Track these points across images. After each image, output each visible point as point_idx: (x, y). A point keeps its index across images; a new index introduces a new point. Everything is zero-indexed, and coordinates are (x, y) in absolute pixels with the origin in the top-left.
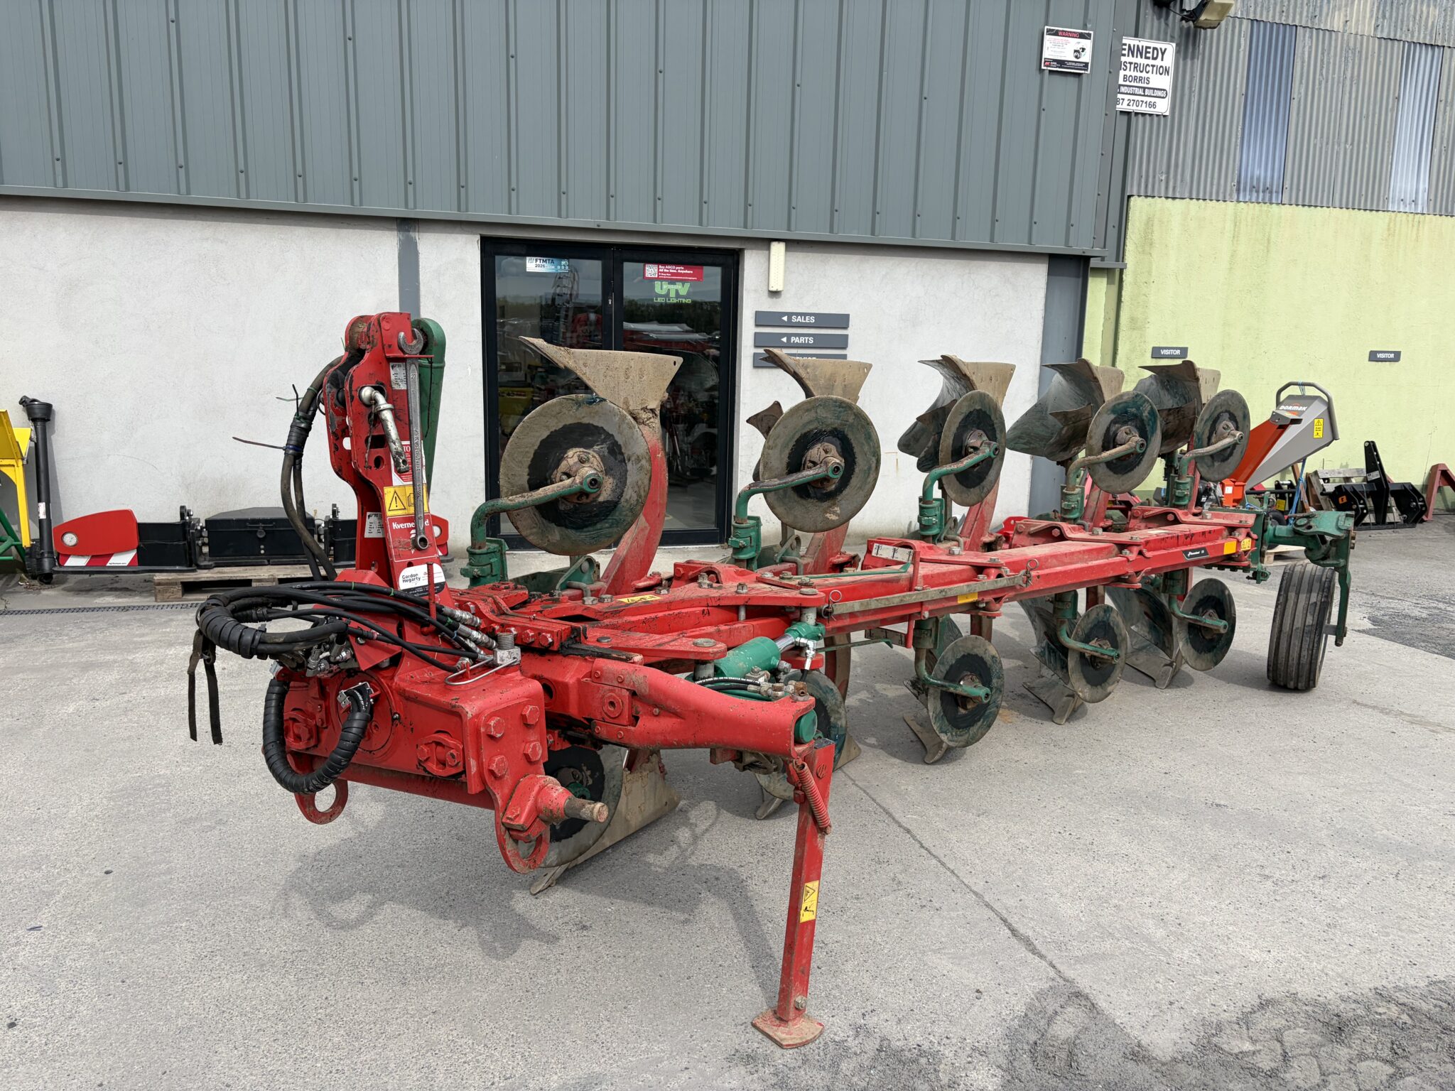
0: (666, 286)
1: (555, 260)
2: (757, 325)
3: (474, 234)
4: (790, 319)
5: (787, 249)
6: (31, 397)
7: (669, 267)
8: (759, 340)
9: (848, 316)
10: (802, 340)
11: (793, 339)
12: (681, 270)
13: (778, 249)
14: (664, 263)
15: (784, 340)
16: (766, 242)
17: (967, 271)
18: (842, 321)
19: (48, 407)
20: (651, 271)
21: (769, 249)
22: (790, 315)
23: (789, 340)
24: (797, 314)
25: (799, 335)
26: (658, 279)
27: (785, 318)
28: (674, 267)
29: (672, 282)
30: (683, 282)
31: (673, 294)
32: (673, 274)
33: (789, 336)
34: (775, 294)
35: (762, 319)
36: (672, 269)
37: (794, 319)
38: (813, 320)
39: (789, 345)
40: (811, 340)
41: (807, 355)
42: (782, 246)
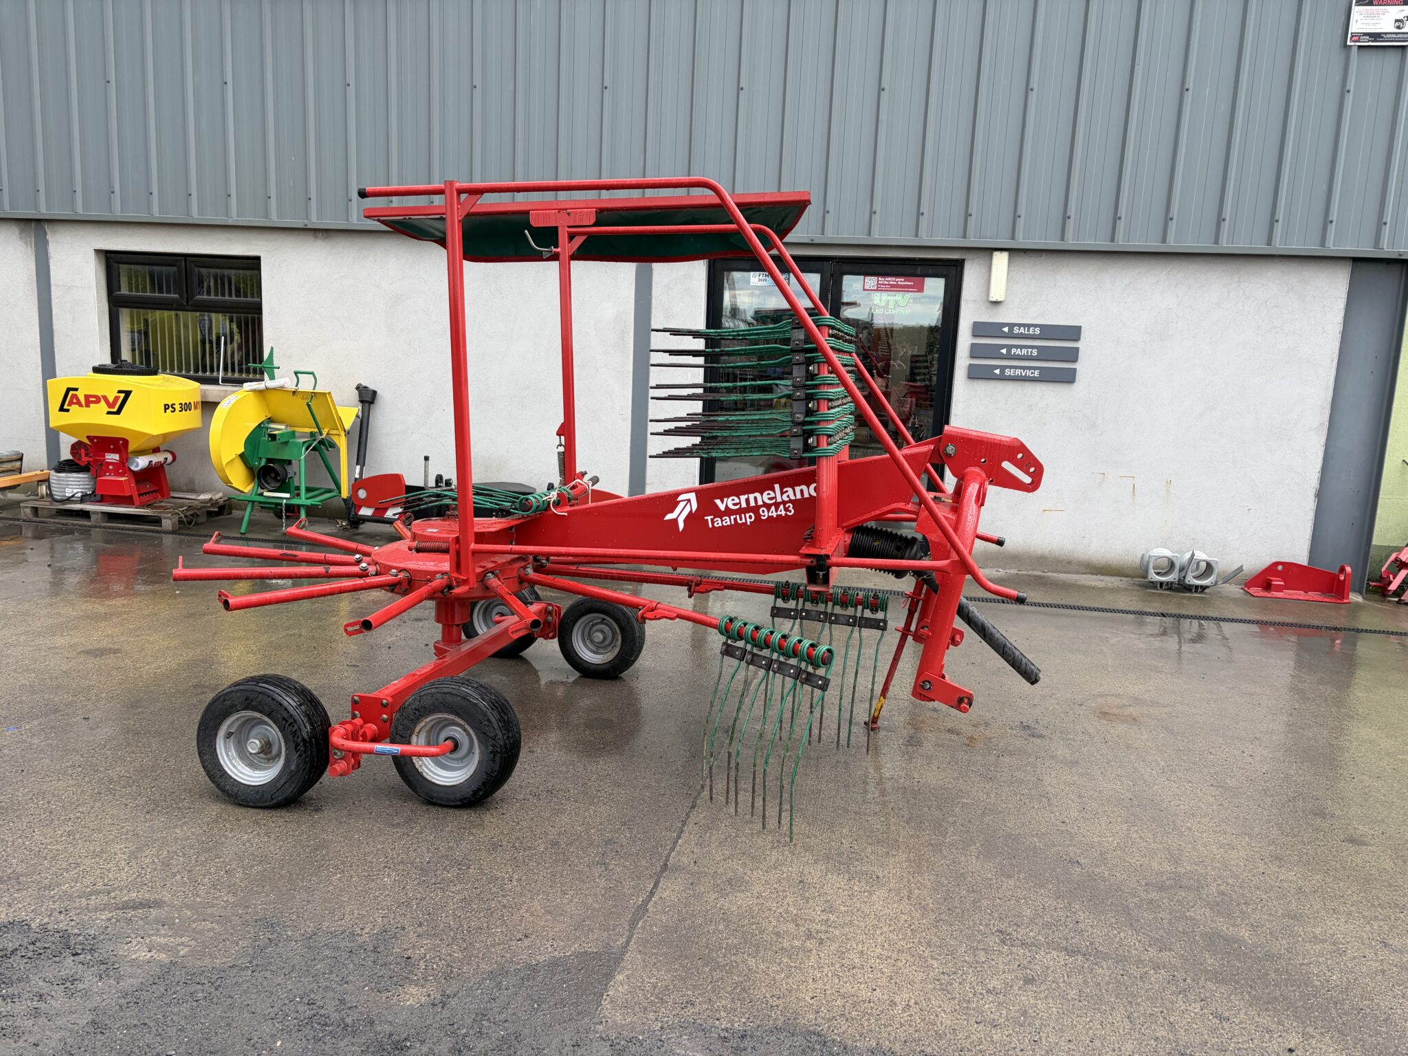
0: (885, 298)
2: (973, 336)
4: (1011, 329)
5: (1011, 259)
6: (364, 384)
7: (889, 279)
8: (975, 352)
9: (1080, 328)
10: (1024, 351)
11: (1013, 351)
12: (901, 281)
13: (1001, 260)
14: (884, 275)
15: (1004, 351)
16: (987, 252)
17: (1237, 279)
18: (1074, 333)
19: (375, 393)
20: (871, 283)
21: (991, 259)
22: (1011, 326)
23: (1009, 351)
24: (1020, 325)
25: (1021, 347)
26: (877, 291)
27: (1006, 329)
28: (894, 279)
29: (892, 294)
30: (904, 293)
31: (892, 305)
32: (892, 286)
33: (1009, 347)
34: (995, 304)
35: (979, 329)
36: (891, 280)
37: (1016, 330)
38: (1038, 331)
39: (1009, 357)
40: (1035, 353)
41: (1030, 368)
42: (1005, 255)
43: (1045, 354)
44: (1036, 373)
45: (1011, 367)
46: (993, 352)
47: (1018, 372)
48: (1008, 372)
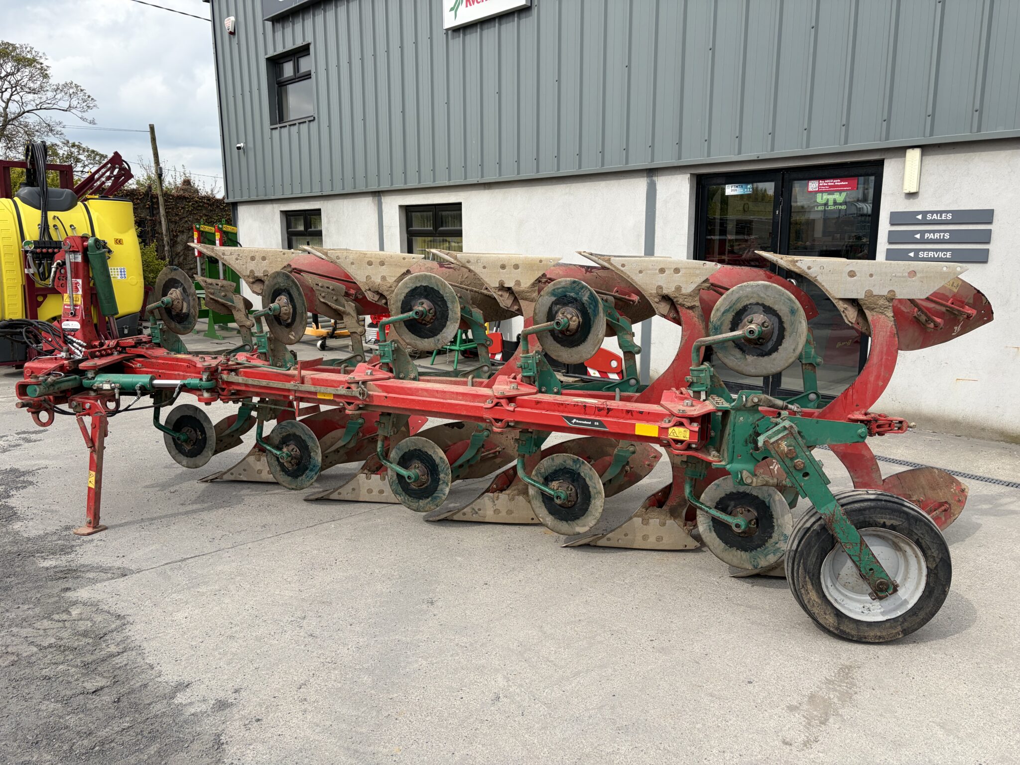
0: (826, 196)
1: (744, 186)
2: (892, 224)
3: (685, 173)
4: (924, 216)
5: (923, 155)
7: (828, 181)
8: (893, 238)
9: (992, 211)
10: (937, 236)
11: (927, 235)
12: (837, 182)
13: (914, 156)
14: (824, 178)
15: (918, 236)
16: (901, 151)
18: (987, 216)
20: (813, 185)
21: (905, 156)
22: (925, 213)
23: (922, 236)
24: (932, 212)
25: (934, 232)
26: (818, 192)
27: (920, 217)
28: (832, 181)
29: (830, 192)
30: (840, 192)
31: (831, 203)
32: (830, 187)
33: (923, 233)
34: (911, 195)
35: (897, 218)
36: (830, 182)
37: (929, 217)
38: (950, 216)
39: (923, 241)
40: (947, 236)
41: (942, 250)
42: (917, 152)
43: (956, 237)
44: (949, 255)
45: (924, 250)
46: (908, 238)
47: (931, 254)
48: (921, 255)
